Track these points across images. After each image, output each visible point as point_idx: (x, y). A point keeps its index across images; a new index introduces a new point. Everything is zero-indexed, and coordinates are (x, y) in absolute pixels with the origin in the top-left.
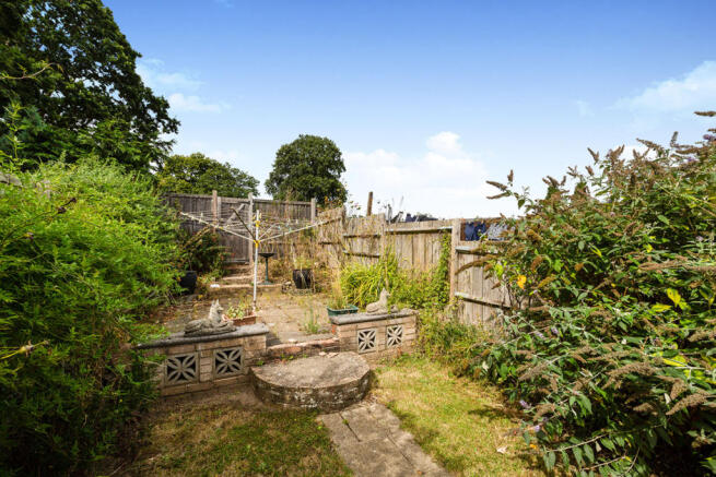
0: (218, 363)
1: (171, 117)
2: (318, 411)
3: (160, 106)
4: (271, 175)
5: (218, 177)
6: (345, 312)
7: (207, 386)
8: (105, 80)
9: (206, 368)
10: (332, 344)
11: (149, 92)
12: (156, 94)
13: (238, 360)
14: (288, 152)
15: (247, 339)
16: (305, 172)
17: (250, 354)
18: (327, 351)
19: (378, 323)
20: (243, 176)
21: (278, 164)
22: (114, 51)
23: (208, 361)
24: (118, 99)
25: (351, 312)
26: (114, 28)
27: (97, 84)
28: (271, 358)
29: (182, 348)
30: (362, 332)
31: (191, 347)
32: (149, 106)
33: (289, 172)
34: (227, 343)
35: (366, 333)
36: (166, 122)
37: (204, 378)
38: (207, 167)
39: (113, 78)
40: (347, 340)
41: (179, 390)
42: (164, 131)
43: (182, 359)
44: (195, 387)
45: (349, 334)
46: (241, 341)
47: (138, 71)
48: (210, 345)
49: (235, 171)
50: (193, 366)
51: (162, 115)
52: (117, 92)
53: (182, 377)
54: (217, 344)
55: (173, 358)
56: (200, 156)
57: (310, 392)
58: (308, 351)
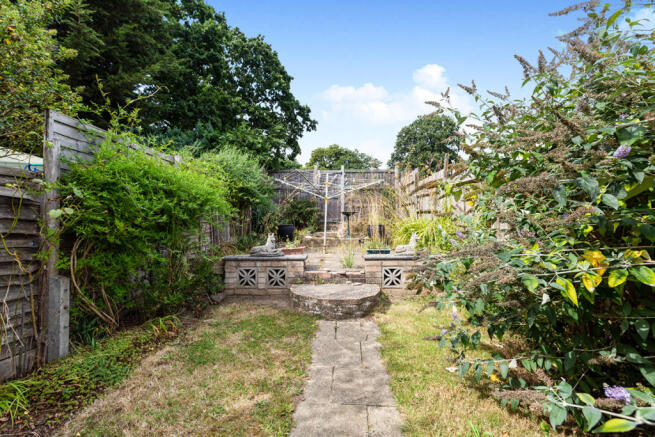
0: (270, 278)
1: (312, 118)
2: (320, 317)
3: (304, 112)
4: (393, 155)
5: (349, 162)
6: (377, 252)
7: (262, 293)
8: (273, 101)
9: (262, 280)
10: (358, 276)
11: (297, 103)
12: (302, 104)
13: (283, 277)
14: (407, 134)
15: (289, 263)
16: (423, 149)
17: (291, 275)
18: (353, 281)
19: (404, 262)
20: (368, 159)
21: (399, 145)
22: (276, 79)
23: (262, 275)
24: (280, 112)
25: (382, 252)
26: (278, 64)
27: (268, 104)
28: (306, 280)
29: (247, 264)
30: (387, 269)
31: (253, 263)
32: (298, 114)
33: (408, 151)
34: (276, 264)
35: (392, 270)
36: (309, 123)
37: (261, 286)
38: (341, 154)
39: (277, 99)
40: (373, 274)
41: (245, 292)
42: (308, 130)
43: (247, 271)
44: (255, 292)
45: (374, 269)
46: (285, 263)
47: (291, 91)
48: (264, 264)
49: (362, 155)
50: (254, 277)
51: (306, 118)
52: (279, 108)
53: (247, 284)
54: (269, 264)
55: (242, 269)
56: (336, 147)
57: (316, 301)
58: (337, 279)
